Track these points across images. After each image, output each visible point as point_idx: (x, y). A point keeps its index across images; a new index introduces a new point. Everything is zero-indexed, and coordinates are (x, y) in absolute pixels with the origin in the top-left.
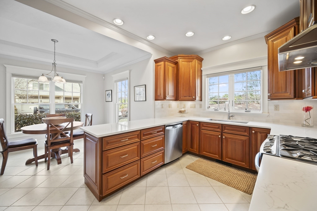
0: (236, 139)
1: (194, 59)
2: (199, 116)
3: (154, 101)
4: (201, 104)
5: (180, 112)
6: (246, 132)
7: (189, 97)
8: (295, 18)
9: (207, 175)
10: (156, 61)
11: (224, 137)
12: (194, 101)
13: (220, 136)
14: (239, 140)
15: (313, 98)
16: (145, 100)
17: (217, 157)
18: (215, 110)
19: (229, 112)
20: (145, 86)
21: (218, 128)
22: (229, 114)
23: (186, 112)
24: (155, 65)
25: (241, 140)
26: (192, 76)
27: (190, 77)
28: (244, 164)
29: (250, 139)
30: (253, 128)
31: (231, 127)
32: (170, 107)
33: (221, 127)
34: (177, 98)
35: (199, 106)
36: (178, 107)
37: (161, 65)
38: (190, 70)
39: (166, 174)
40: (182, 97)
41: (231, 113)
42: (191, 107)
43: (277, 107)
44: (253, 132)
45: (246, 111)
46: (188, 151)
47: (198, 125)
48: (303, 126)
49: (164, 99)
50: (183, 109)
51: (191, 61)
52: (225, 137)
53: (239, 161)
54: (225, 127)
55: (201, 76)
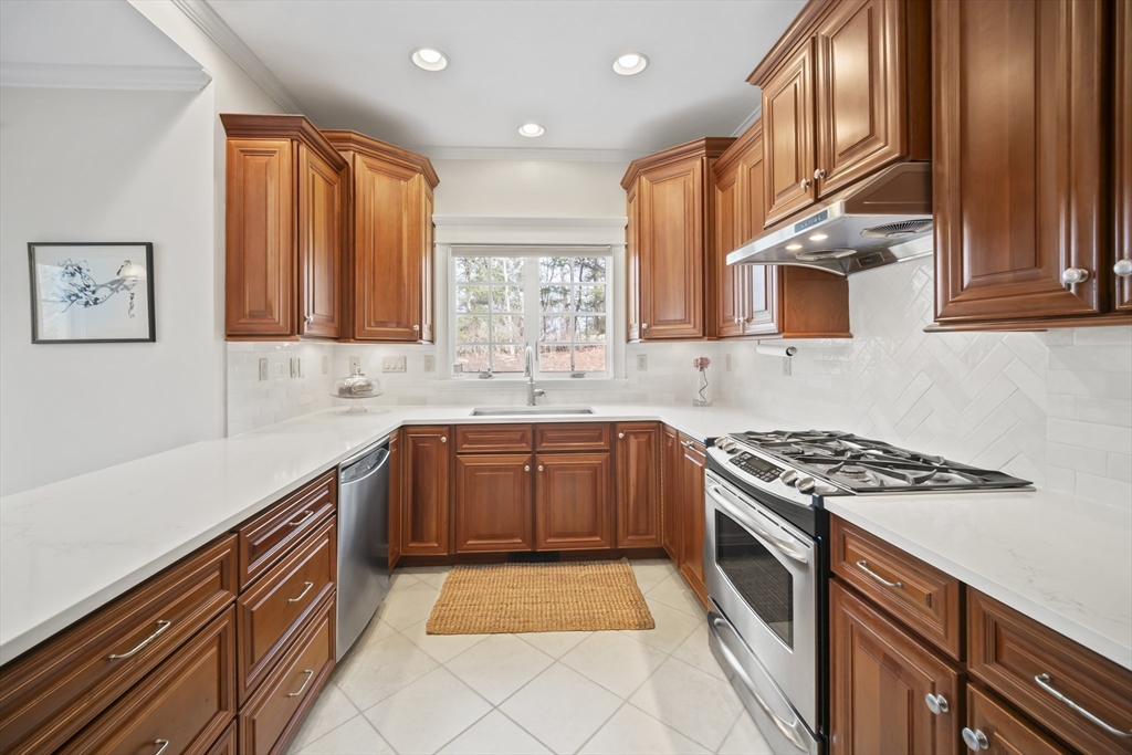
0: (575, 467)
1: (415, 171)
2: (422, 402)
3: (221, 342)
4: (429, 354)
5: (347, 392)
6: (601, 441)
7: (399, 324)
8: (706, 139)
9: (517, 624)
10: (235, 126)
11: (541, 468)
12: (414, 341)
13: (527, 468)
14: (582, 467)
15: (784, 337)
16: (146, 335)
17: (517, 544)
18: (480, 377)
19: (532, 380)
20: (143, 249)
21: (523, 439)
22: (532, 387)
23: (375, 391)
24: (229, 148)
25: (590, 467)
26: (409, 238)
27: (400, 240)
28: (598, 539)
29: (612, 460)
30: (620, 425)
31: (561, 430)
32: (296, 371)
33: (530, 435)
34: (345, 328)
35: (422, 364)
36: (325, 371)
37: (270, 153)
38: (401, 214)
39: (361, 712)
40: (369, 325)
41: (538, 382)
42: (387, 370)
43: (642, 362)
44: (621, 435)
45: (574, 376)
46: (402, 557)
47: (444, 439)
48: (696, 405)
49: (292, 334)
50: (358, 381)
51: (407, 179)
52: (545, 466)
53: (583, 535)
54: (542, 432)
55: (433, 246)
